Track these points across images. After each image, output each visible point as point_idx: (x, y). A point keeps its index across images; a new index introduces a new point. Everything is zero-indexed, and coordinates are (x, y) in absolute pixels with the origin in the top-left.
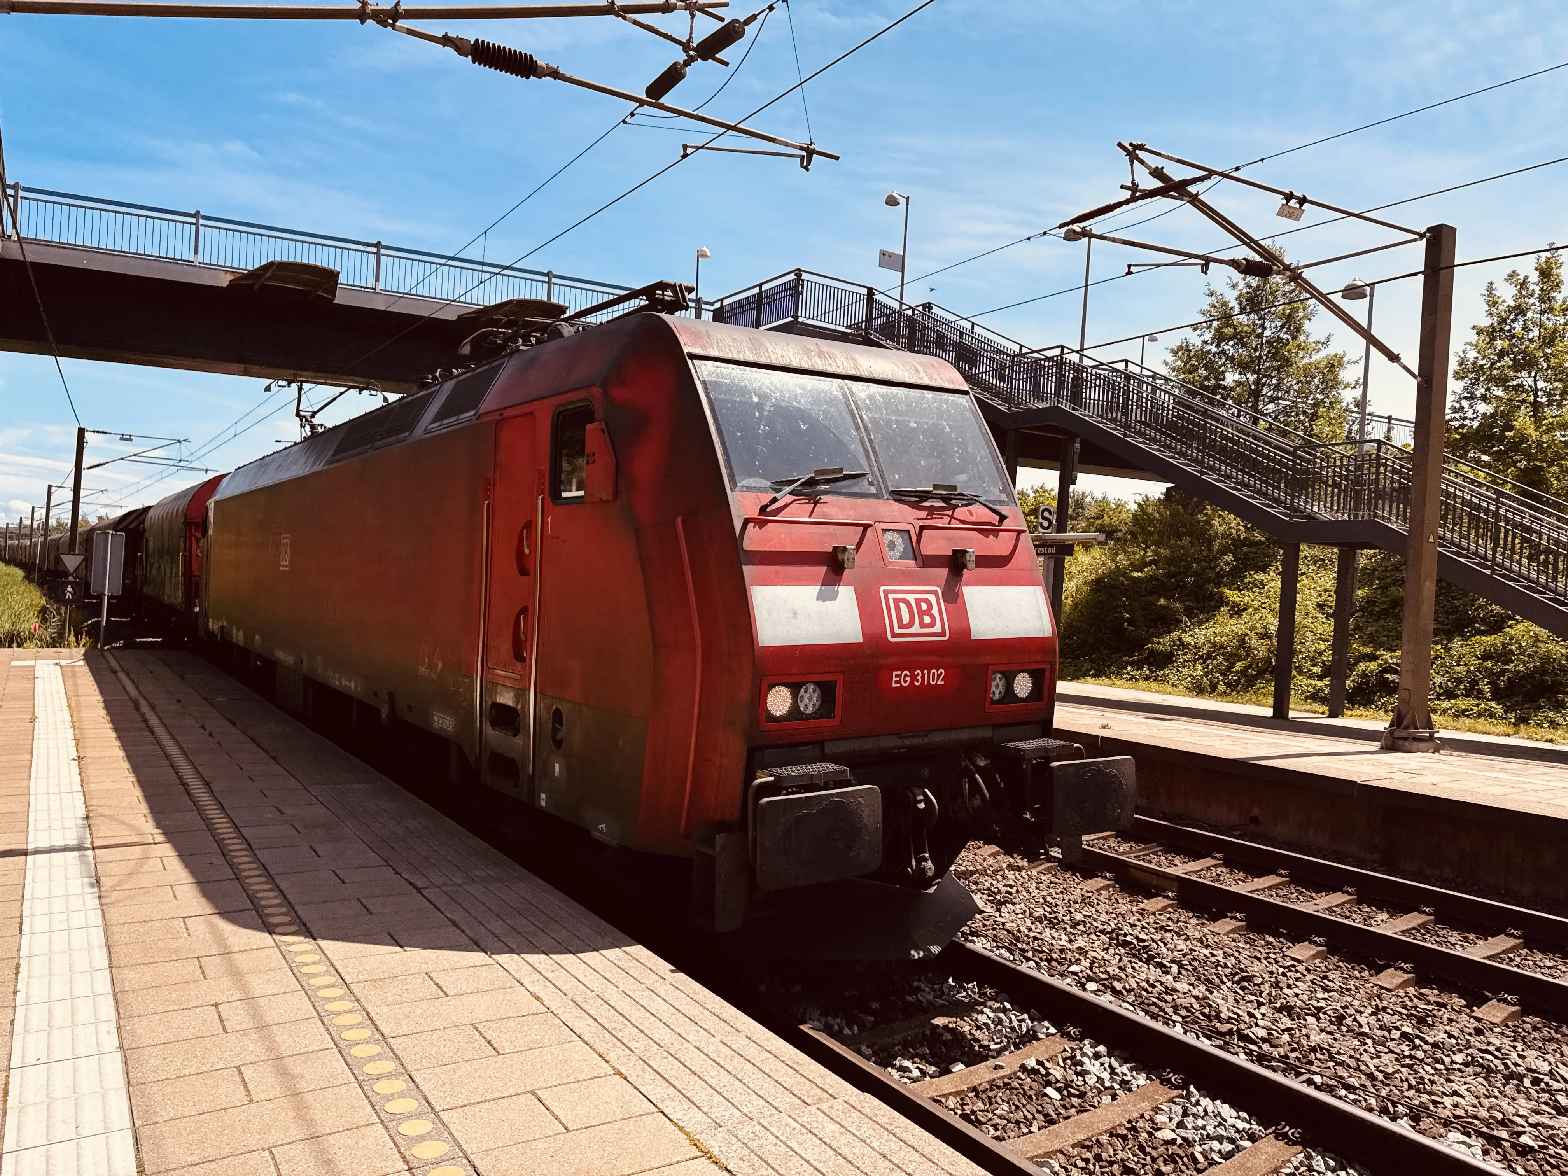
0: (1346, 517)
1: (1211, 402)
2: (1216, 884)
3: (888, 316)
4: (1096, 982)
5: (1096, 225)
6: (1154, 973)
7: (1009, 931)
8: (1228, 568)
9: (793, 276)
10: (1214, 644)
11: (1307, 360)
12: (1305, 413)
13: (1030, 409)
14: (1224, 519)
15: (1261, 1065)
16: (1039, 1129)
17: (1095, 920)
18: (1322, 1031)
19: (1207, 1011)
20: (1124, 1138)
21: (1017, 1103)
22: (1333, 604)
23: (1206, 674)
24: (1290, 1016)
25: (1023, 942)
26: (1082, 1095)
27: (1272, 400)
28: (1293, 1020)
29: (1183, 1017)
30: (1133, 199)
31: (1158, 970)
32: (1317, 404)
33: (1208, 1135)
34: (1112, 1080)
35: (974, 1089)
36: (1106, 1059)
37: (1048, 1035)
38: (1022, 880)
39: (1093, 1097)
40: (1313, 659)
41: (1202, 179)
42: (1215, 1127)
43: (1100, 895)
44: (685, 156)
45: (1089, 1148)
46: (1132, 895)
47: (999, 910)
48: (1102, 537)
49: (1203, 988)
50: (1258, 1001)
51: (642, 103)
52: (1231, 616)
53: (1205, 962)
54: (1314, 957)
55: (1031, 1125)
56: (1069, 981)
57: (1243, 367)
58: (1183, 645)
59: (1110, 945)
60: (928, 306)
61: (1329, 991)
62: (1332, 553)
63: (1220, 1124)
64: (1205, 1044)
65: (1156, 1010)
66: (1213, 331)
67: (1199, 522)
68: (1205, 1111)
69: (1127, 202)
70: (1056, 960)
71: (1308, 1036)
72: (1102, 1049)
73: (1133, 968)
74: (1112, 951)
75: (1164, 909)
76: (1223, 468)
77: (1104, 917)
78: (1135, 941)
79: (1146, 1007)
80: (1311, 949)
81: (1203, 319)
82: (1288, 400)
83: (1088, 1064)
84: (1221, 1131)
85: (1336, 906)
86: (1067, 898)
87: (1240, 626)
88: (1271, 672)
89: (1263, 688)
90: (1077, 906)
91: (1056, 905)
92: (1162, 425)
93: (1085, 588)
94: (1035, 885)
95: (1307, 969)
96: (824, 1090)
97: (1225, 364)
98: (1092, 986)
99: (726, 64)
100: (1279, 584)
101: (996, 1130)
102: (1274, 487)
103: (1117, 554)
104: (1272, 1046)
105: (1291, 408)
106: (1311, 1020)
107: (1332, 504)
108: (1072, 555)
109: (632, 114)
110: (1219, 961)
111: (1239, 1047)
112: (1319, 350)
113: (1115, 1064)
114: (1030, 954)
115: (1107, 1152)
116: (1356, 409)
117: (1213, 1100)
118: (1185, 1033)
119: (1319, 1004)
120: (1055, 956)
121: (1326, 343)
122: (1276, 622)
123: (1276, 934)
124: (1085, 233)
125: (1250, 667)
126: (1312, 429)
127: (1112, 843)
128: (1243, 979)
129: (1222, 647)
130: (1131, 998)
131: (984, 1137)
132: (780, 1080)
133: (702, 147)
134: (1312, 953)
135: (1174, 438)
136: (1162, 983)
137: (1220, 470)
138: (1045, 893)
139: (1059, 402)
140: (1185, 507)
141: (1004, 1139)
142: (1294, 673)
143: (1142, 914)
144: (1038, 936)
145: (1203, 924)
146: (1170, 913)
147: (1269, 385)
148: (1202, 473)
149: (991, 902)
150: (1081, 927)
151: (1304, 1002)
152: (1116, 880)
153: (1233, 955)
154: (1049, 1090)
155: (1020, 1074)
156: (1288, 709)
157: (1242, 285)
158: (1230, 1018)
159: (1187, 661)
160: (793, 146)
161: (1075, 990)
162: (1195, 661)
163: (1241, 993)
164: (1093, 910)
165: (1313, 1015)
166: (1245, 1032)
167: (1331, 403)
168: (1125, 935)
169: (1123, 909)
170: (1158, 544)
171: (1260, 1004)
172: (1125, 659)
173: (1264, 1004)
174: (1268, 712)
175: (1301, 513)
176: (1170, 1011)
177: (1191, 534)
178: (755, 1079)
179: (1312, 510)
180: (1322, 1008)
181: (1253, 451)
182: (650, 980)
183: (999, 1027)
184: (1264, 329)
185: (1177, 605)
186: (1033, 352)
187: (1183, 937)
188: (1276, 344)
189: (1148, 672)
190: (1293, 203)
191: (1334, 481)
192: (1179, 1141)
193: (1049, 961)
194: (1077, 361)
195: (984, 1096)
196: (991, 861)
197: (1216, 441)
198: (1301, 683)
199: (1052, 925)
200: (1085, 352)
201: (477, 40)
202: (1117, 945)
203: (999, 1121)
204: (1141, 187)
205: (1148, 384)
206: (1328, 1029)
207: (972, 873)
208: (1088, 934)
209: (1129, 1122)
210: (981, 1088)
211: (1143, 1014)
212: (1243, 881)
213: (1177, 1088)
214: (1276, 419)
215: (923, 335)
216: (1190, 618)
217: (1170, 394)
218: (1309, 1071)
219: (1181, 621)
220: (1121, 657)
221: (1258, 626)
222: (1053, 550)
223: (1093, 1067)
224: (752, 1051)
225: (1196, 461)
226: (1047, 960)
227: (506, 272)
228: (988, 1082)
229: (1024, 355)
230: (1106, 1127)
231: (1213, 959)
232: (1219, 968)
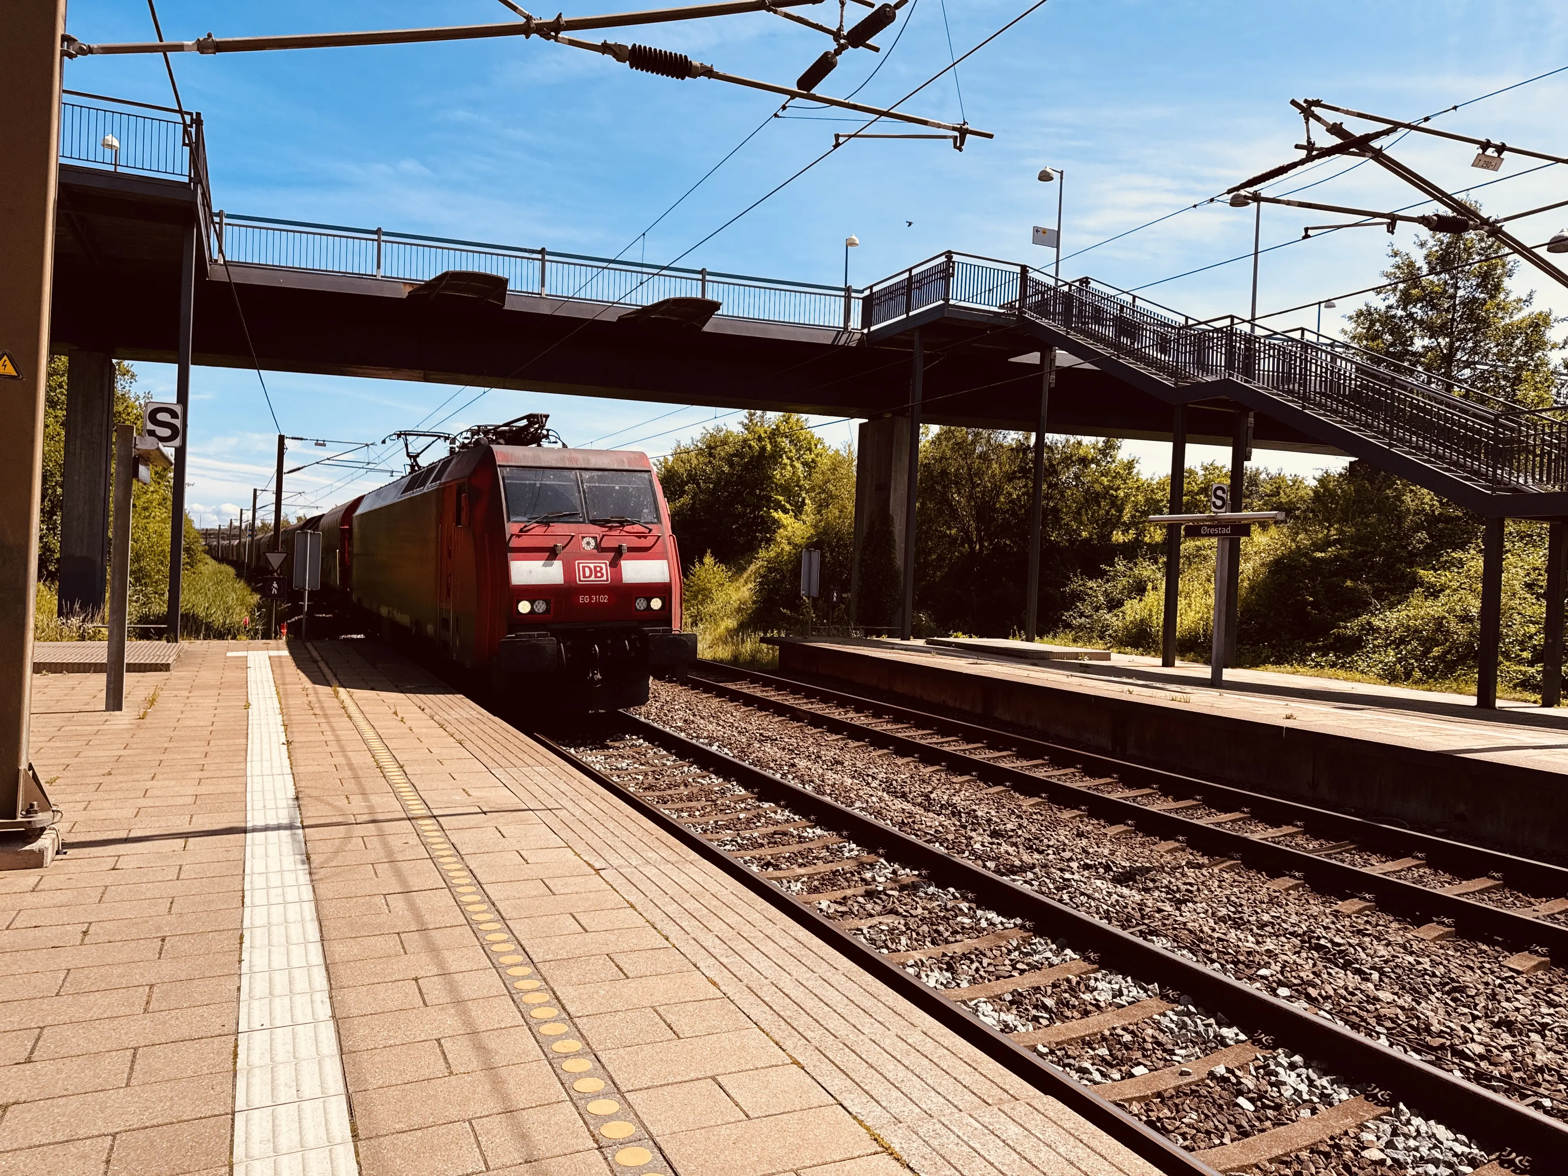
0: (1557, 489)
1: (1398, 369)
2: (1419, 887)
3: (1043, 294)
4: (1289, 987)
5: (1266, 189)
6: (1353, 980)
7: (1190, 931)
8: (1421, 546)
9: (943, 259)
10: (1408, 628)
11: (1507, 321)
12: (1506, 378)
13: (1198, 382)
14: (1416, 494)
15: (1479, 1084)
16: (1232, 1141)
17: (1284, 921)
18: (1549, 1049)
19: (1415, 1023)
20: (1327, 1155)
21: (1206, 1111)
22: (1544, 584)
23: (1399, 661)
24: (1510, 1031)
25: (1207, 942)
26: (1278, 1107)
27: (1468, 364)
28: (1514, 1036)
29: (1388, 1029)
30: (1309, 159)
31: (1357, 977)
32: (1520, 367)
33: (1422, 1158)
34: (1310, 1092)
35: (1159, 1095)
36: (1304, 1070)
37: (1237, 1042)
38: (1203, 879)
39: (1290, 1110)
40: (1521, 643)
41: (1386, 133)
42: (1430, 1149)
43: (1289, 894)
44: (837, 145)
45: (1288, 1164)
46: (1323, 896)
47: (1179, 909)
48: (1281, 516)
49: (1408, 998)
50: (1472, 1014)
51: (793, 95)
52: (1426, 598)
53: (1410, 970)
54: (1536, 968)
55: (1223, 1137)
56: (1258, 985)
57: (1432, 331)
58: (1372, 629)
59: (1302, 948)
60: (1085, 281)
61: (1555, 1006)
62: (1542, 528)
63: (1435, 1147)
64: (1414, 1059)
65: (1357, 1020)
66: (1398, 294)
67: (1388, 498)
68: (1418, 1131)
69: (1302, 162)
70: (1243, 963)
71: (1533, 1055)
72: (1297, 1059)
73: (1329, 974)
74: (1304, 955)
75: (1360, 912)
76: (1414, 439)
77: (1294, 919)
78: (1329, 945)
79: (1345, 1016)
80: (1533, 959)
81: (1387, 282)
82: (1486, 364)
83: (1283, 1075)
84: (1436, 1154)
85: (1559, 913)
86: (1252, 898)
87: (1434, 608)
88: (1474, 658)
89: (1465, 675)
90: (1264, 906)
91: (1241, 905)
92: (1344, 395)
93: (1263, 570)
94: (1217, 883)
95: (1528, 981)
96: (1004, 1090)
97: (1413, 329)
98: (1283, 992)
99: (877, 50)
100: (1481, 563)
101: (1185, 1139)
102: (1473, 459)
103: (1297, 533)
104: (1491, 1064)
105: (1490, 372)
106: (1534, 1037)
107: (1541, 475)
108: (1248, 535)
109: (784, 108)
110: (1425, 970)
111: (1453, 1063)
112: (1521, 309)
113: (1314, 1076)
114: (1214, 956)
115: (1308, 1169)
116: (1565, 371)
117: (1427, 1119)
118: (1391, 1045)
119: (1544, 1020)
120: (1242, 958)
121: (1528, 301)
122: (1478, 603)
123: (1491, 943)
124: (1257, 198)
125: (1448, 652)
126: (1515, 395)
127: (1300, 840)
128: (1455, 990)
129: (1416, 631)
130: (1328, 1006)
131: (1174, 1146)
132: (959, 1078)
133: (855, 136)
134: (1535, 963)
135: (1358, 409)
136: (1362, 991)
137: (1410, 441)
138: (1228, 892)
139: (1230, 375)
140: (1372, 482)
141: (1193, 1150)
142: (1500, 658)
143: (1336, 917)
144: (1223, 937)
145: (1406, 928)
146: (1367, 916)
147: (1464, 349)
148: (1391, 445)
149: (1170, 900)
150: (1269, 929)
151: (1526, 1017)
152: (1306, 879)
153: (1441, 963)
154: (1241, 1101)
155: (1208, 1081)
156: (1495, 697)
157: (1431, 242)
158: (1442, 1031)
159: (1378, 647)
160: (945, 127)
161: (1265, 995)
162: (1387, 646)
163: (1453, 1004)
164: (1282, 910)
165: (1536, 1032)
166: (1460, 1047)
167: (1536, 366)
168: (1318, 938)
169: (1315, 910)
170: (1342, 521)
171: (1475, 1018)
172: (1308, 644)
173: (1479, 1018)
174: (1472, 701)
175: (1507, 486)
176: (1373, 1021)
177: (1379, 511)
178: (932, 1076)
179: (1518, 482)
180: (1548, 1024)
181: (1447, 420)
182: (823, 969)
183: (1184, 1031)
184: (1457, 288)
185: (1365, 586)
186: (1200, 323)
187: (1384, 942)
188: (1470, 303)
189: (1334, 659)
190: (1490, 152)
191: (1542, 449)
192: (1389, 1162)
193: (1236, 963)
194: (1249, 331)
195: (1170, 1103)
196: (1168, 857)
197: (1404, 410)
198: (1509, 669)
199: (1237, 925)
200: (1257, 322)
201: (634, 45)
202: (1310, 948)
203: (1187, 1130)
204: (1317, 145)
205: (1327, 353)
206: (1556, 1048)
207: (1148, 870)
208: (1277, 936)
209: (1332, 1138)
210: (1166, 1095)
211: (1342, 1023)
212: (1449, 883)
213: (1384, 1104)
214: (1472, 385)
215: (1081, 311)
216: (1380, 600)
217: (1352, 362)
218: (1536, 1094)
219: (1371, 604)
220: (1304, 643)
221: (1458, 608)
222: (1228, 530)
223: (1290, 1078)
224: (928, 1046)
225: (1384, 433)
226: (1233, 962)
227: (664, 272)
228: (1174, 1088)
229: (1190, 327)
230: (1306, 1143)
231: (1420, 967)
232: (1427, 977)
